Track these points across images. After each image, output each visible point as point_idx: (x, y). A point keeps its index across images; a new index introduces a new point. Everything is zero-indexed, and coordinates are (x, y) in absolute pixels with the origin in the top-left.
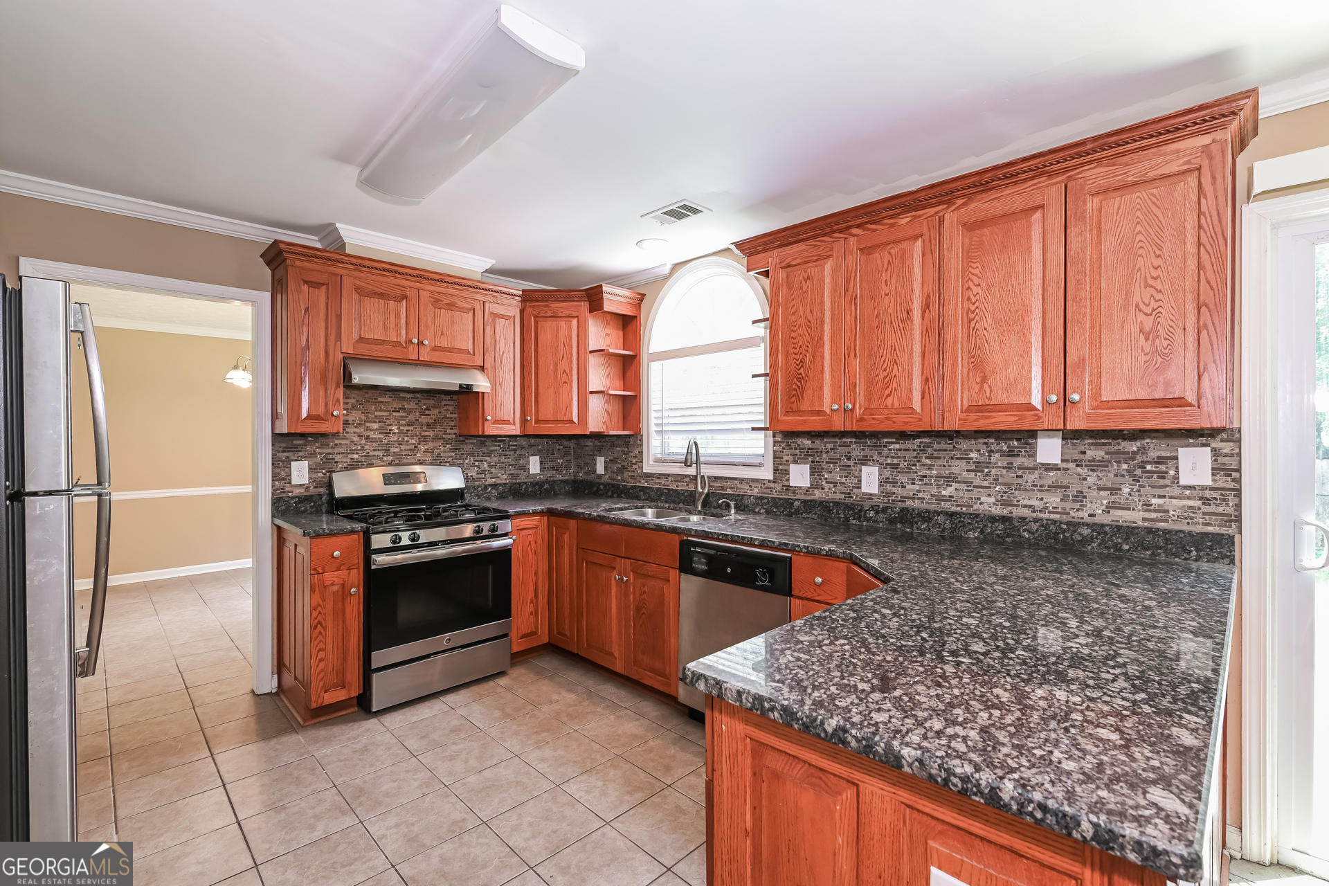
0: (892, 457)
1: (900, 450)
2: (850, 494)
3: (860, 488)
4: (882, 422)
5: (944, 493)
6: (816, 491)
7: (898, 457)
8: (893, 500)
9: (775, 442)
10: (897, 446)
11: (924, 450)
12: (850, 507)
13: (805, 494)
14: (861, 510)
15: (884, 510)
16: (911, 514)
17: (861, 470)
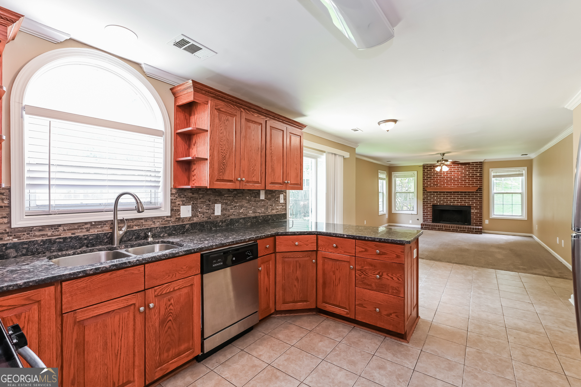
0: (226, 200)
1: (228, 197)
2: (210, 217)
3: (214, 214)
4: (252, 186)
5: (240, 211)
6: (195, 219)
7: (228, 200)
8: (226, 217)
9: (171, 194)
10: (227, 195)
11: (235, 196)
12: (212, 223)
13: (189, 221)
14: (216, 223)
15: (225, 221)
16: (233, 221)
17: (214, 206)
